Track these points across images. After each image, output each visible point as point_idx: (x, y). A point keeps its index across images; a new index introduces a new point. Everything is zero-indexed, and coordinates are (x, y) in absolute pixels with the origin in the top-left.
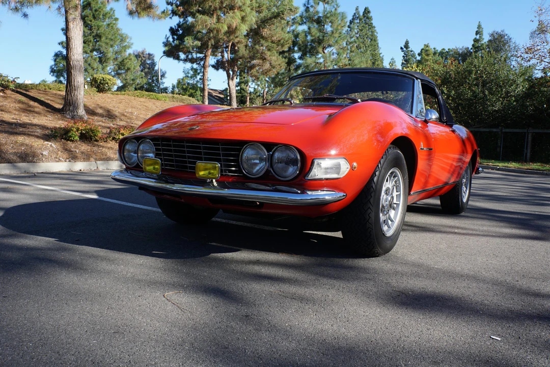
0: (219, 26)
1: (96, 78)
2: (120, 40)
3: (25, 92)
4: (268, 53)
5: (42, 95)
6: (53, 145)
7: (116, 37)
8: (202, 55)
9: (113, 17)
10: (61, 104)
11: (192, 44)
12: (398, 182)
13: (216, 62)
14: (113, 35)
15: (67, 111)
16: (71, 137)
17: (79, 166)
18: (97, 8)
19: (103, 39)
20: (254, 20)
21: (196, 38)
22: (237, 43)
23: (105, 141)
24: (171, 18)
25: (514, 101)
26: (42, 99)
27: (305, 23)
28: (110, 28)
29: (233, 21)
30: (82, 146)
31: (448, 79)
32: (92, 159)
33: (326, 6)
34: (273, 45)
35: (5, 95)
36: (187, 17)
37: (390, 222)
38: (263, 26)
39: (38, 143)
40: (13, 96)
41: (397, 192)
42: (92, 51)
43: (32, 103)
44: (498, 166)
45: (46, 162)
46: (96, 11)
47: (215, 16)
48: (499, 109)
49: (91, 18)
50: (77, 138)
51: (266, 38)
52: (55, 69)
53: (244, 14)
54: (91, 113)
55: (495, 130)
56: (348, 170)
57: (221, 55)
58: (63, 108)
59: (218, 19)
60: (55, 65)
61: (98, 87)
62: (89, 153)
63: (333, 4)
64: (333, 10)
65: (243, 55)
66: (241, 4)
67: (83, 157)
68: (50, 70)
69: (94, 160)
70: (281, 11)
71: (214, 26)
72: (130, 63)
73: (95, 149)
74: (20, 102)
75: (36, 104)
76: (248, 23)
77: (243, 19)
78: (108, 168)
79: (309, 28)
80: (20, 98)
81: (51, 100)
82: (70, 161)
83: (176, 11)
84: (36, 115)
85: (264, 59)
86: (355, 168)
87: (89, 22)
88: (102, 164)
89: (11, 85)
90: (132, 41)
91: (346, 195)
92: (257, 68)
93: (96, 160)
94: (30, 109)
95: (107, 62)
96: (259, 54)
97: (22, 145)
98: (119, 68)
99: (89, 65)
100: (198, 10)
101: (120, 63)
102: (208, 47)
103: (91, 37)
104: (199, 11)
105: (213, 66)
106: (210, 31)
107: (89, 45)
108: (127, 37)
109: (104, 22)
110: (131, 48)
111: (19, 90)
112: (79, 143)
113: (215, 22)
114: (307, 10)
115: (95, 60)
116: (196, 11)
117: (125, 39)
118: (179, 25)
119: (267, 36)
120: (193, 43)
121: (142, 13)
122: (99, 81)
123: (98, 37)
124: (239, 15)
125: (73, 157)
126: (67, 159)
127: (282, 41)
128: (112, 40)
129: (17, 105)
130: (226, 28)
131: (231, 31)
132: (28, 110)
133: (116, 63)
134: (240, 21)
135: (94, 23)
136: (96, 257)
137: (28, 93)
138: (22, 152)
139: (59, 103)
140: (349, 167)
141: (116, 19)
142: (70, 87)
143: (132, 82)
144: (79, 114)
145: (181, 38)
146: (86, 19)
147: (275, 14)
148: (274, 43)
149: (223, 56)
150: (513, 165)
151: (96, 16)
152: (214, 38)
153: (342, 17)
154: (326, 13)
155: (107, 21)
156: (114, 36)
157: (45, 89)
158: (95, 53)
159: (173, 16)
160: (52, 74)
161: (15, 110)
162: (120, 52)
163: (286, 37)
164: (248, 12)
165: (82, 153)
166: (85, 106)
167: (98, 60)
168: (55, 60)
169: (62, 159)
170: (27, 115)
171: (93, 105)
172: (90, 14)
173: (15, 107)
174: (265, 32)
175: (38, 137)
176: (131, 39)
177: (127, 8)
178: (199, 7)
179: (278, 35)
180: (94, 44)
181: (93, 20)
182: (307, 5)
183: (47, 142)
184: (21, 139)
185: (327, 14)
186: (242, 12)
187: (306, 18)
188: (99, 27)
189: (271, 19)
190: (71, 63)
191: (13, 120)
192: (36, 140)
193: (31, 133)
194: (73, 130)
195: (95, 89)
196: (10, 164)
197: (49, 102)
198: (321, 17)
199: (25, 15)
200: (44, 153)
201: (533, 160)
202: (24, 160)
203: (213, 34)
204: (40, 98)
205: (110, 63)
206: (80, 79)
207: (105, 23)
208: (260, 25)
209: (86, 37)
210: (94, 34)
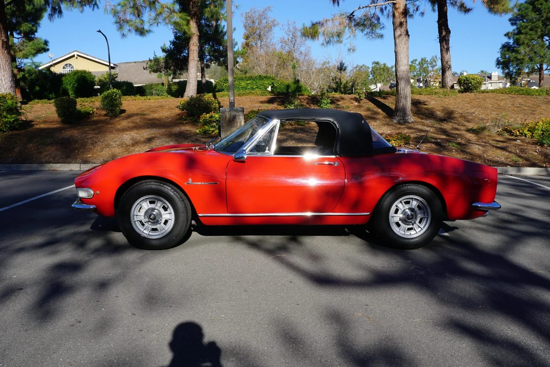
3: (379, 99)
35: (358, 104)
40: (363, 105)
60: (501, 57)
68: (496, 62)
74: (366, 109)
75: (380, 110)
80: (368, 106)
86: (98, 194)
89: (362, 96)
107: (537, 31)
137: (382, 100)
140: (93, 193)
146: (535, 3)
160: (498, 66)
181: (545, 3)
209: (534, 23)
210: (543, 18)
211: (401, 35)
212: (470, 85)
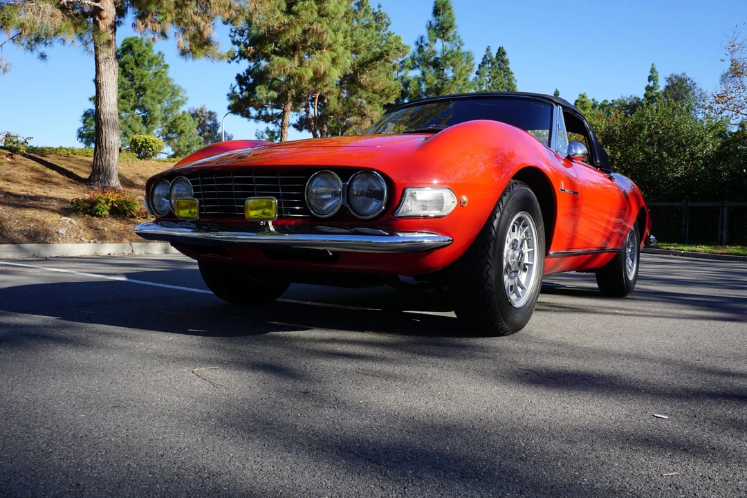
0: (302, 71)
1: (136, 139)
2: (170, 94)
3: (40, 157)
4: (369, 107)
5: (63, 162)
6: (73, 221)
7: (165, 90)
8: (279, 111)
9: (162, 64)
10: (88, 173)
11: (265, 95)
12: (529, 234)
13: (298, 120)
14: (161, 87)
15: (95, 182)
16: (98, 211)
17: (109, 249)
18: (141, 52)
19: (149, 92)
20: (349, 62)
21: (271, 88)
22: (327, 94)
23: (144, 218)
24: (238, 62)
25: (702, 165)
26: (63, 166)
27: (418, 66)
28: (158, 78)
29: (321, 64)
30: (113, 223)
31: (611, 136)
32: (125, 240)
33: (446, 43)
34: (375, 95)
35: (14, 161)
36: (259, 61)
37: (520, 290)
38: (361, 71)
39: (52, 219)
40: (24, 162)
41: (529, 248)
42: (133, 109)
43: (49, 171)
44: (682, 250)
45: (63, 243)
46: (139, 55)
47: (296, 58)
48: (682, 176)
49: (132, 64)
50: (106, 212)
51: (366, 87)
52: (84, 132)
53: (336, 55)
54: (128, 185)
55: (677, 204)
56: (455, 204)
57: (305, 111)
58: (90, 177)
59: (301, 63)
60: (84, 127)
61: (139, 152)
62: (122, 232)
63: (455, 41)
64: (455, 49)
65: (335, 110)
66: (331, 42)
67: (113, 237)
68: (78, 134)
69: (128, 241)
70: (386, 51)
71: (295, 71)
72: (184, 124)
73: (130, 227)
74: (33, 169)
75: (54, 173)
76: (341, 66)
77: (334, 61)
78: (148, 252)
79: (423, 74)
80: (33, 165)
81: (75, 168)
82: (95, 242)
83: (244, 53)
84: (54, 186)
85: (363, 115)
86: (464, 203)
87: (130, 71)
88: (139, 247)
89: (22, 148)
90: (186, 95)
91: (453, 240)
92: (354, 128)
93: (131, 241)
94: (46, 178)
95: (153, 124)
96: (356, 109)
97: (31, 220)
98: (170, 131)
99: (130, 127)
100: (274, 50)
101: (171, 124)
102: (287, 99)
103: (133, 90)
104: (275, 52)
105: (295, 126)
106: (290, 77)
107: (129, 100)
108: (180, 89)
109: (150, 70)
110: (186, 104)
111: (32, 155)
112: (109, 219)
113: (296, 66)
114: (420, 49)
115: (137, 120)
116: (271, 52)
117: (178, 93)
118: (249, 72)
119: (367, 84)
120: (267, 94)
121: (198, 53)
122: (140, 144)
123: (142, 89)
124: (329, 56)
125: (101, 237)
126: (91, 239)
127: (387, 90)
128: (160, 93)
129: (29, 174)
130: (311, 74)
131: (318, 78)
132: (44, 180)
133: (165, 124)
134: (329, 64)
135: (136, 71)
136: (109, 334)
137: (44, 159)
138: (30, 230)
139: (85, 172)
140: (456, 201)
141: (166, 66)
142: (100, 149)
143: (186, 149)
144: (111, 186)
145: (251, 89)
146: (126, 66)
147: (377, 55)
148: (376, 93)
149: (308, 112)
150: (703, 249)
151: (139, 62)
152: (296, 87)
153: (468, 58)
154: (445, 53)
155: (154, 69)
156: (163, 89)
157: (68, 154)
158: (137, 111)
159: (240, 59)
160: (80, 139)
161: (26, 180)
162: (171, 110)
163: (392, 85)
164: (340, 53)
165: (113, 232)
166: (120, 176)
167: (141, 120)
168: (84, 122)
169: (85, 240)
170: (42, 186)
171: (132, 175)
172: (131, 60)
173: (26, 177)
174: (365, 79)
175: (53, 211)
176: (185, 92)
177: (178, 47)
178: (276, 46)
179: (381, 83)
180: (136, 99)
181: (135, 68)
182: (420, 43)
183: (64, 218)
184: (29, 213)
185: (447, 54)
186: (332, 53)
187: (420, 60)
188: (143, 77)
189: (371, 61)
190: (102, 117)
191: (22, 193)
192: (51, 214)
193: (45, 207)
194: (100, 202)
195: (135, 154)
196: (14, 245)
197: (72, 170)
198: (439, 58)
199: (43, 56)
200: (61, 231)
201: (731, 243)
202: (34, 240)
203: (294, 81)
204: (60, 166)
205: (157, 125)
206: (113, 139)
207: (151, 72)
208: (357, 70)
209: (126, 90)
210: (136, 86)
211: (108, 58)
212: (150, 149)
